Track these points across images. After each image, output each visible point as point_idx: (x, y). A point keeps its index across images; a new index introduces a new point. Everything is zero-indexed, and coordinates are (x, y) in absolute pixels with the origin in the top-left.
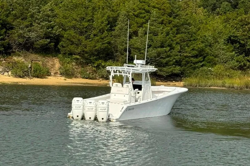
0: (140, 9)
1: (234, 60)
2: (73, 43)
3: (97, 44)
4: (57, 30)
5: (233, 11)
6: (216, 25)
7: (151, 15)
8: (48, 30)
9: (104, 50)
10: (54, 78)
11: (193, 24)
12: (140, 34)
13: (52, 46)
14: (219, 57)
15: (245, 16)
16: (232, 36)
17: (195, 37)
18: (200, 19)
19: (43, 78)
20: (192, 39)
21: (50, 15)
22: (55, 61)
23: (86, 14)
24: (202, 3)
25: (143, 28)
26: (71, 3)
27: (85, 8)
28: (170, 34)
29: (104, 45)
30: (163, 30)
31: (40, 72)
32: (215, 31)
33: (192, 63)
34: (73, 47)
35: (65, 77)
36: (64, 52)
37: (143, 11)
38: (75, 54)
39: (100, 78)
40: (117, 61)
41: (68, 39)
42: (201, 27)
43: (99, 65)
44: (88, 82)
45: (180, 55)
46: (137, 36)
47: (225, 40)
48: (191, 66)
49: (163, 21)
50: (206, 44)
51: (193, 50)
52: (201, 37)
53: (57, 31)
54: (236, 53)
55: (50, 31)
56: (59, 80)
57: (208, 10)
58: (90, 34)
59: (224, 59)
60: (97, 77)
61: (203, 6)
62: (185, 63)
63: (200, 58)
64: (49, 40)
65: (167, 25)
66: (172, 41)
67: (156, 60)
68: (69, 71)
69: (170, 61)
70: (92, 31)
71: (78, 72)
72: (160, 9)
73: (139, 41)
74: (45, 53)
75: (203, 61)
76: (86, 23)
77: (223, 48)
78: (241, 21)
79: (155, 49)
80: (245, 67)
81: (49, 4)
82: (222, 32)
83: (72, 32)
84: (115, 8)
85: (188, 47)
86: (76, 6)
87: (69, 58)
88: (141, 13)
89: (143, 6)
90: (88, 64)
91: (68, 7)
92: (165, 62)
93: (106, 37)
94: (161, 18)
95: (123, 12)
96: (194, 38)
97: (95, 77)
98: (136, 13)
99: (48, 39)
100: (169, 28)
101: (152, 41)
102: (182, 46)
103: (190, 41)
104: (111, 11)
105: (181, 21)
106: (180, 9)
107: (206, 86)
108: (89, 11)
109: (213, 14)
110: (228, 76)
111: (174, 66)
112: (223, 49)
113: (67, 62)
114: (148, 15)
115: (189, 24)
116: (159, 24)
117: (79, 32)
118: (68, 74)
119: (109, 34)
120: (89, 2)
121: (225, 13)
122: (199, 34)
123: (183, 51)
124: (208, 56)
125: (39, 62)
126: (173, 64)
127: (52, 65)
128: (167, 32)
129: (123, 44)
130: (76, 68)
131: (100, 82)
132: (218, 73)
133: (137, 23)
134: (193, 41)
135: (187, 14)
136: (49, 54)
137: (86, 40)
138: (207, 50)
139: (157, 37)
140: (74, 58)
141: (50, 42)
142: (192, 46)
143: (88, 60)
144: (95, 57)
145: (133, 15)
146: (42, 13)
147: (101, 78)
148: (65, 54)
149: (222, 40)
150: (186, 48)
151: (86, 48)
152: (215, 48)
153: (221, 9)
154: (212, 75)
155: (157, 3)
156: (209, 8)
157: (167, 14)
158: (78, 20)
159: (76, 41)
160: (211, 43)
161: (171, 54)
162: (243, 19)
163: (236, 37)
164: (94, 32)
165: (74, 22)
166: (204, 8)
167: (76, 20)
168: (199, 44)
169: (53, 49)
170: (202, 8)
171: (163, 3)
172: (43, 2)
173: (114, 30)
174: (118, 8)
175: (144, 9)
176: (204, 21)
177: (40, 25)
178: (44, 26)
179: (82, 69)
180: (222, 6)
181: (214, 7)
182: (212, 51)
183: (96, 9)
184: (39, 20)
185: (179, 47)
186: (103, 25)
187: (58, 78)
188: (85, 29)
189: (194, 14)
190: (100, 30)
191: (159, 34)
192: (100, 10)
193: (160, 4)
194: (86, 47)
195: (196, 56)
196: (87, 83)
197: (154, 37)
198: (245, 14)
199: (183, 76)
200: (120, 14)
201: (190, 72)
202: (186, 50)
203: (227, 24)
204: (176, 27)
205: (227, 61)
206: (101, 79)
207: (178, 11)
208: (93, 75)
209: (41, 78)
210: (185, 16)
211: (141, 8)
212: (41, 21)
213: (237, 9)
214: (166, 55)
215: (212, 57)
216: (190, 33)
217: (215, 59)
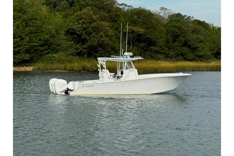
1: (73, 48)
5: (70, 8)
6: (58, 19)
11: (39, 19)
14: (60, 46)
15: (80, 12)
16: (70, 29)
17: (40, 29)
18: (44, 15)
20: (38, 31)
24: (45, 2)
28: (19, 27)
32: (56, 24)
33: (39, 51)
42: (45, 21)
45: (29, 45)
47: (65, 31)
48: (38, 53)
50: (50, 35)
51: (40, 40)
52: (46, 30)
54: (74, 42)
57: (50, 8)
59: (65, 47)
61: (46, 4)
62: (33, 51)
63: (46, 47)
66: (22, 33)
69: (21, 50)
75: (48, 49)
77: (64, 38)
78: (77, 16)
80: (82, 53)
82: (62, 25)
85: (36, 38)
92: (16, 50)
96: (40, 31)
100: (19, 22)
102: (31, 37)
105: (29, 16)
107: (51, 70)
109: (54, 11)
110: (69, 61)
111: (24, 54)
115: (36, 19)
121: (64, 10)
122: (44, 27)
123: (32, 41)
124: (52, 45)
126: (23, 52)
128: (17, 26)
132: (61, 59)
134: (39, 33)
135: (33, 11)
138: (51, 40)
142: (38, 37)
149: (63, 32)
150: (34, 39)
152: (57, 38)
153: (60, 6)
154: (56, 60)
156: (51, 6)
160: (54, 34)
162: (79, 14)
163: (74, 29)
166: (47, 6)
168: (45, 35)
170: (45, 6)
176: (48, 17)
180: (61, 4)
181: (55, 5)
182: (54, 41)
185: (28, 39)
189: (39, 10)
195: (42, 46)
199: (32, 62)
201: (37, 59)
202: (34, 41)
203: (66, 19)
204: (25, 21)
205: (67, 49)
207: (26, 8)
213: (73, 7)
214: (18, 45)
215: (55, 46)
216: (37, 27)
217: (58, 47)
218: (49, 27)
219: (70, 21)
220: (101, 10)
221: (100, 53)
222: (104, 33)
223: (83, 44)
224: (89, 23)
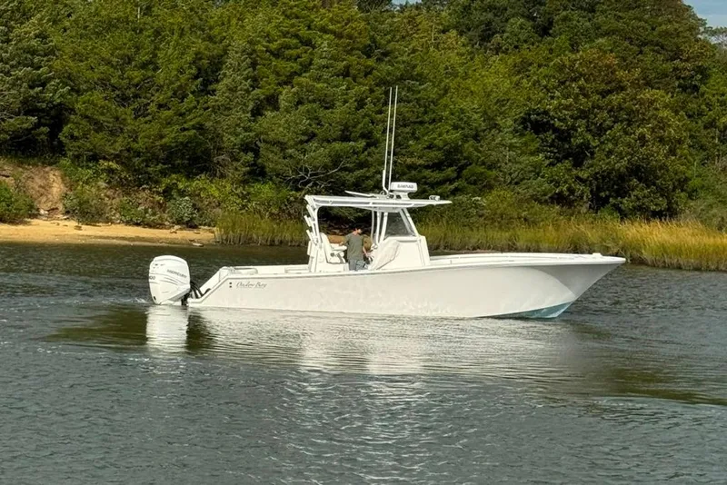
0: (285, 36)
1: (543, 177)
2: (99, 127)
3: (166, 131)
4: (55, 91)
5: (538, 42)
6: (491, 80)
7: (316, 50)
8: (32, 92)
9: (185, 145)
10: (48, 222)
11: (431, 76)
12: (283, 104)
13: (43, 137)
14: (500, 167)
15: (573, 56)
16: (535, 110)
17: (434, 112)
18: (448, 63)
19: (17, 224)
20: (426, 118)
21: (37, 51)
22: (51, 176)
23: (138, 48)
24: (453, 20)
25: (293, 87)
26: (94, 16)
27: (134, 30)
28: (366, 104)
29: (186, 133)
30: (347, 94)
31: (8, 205)
32: (489, 95)
33: (426, 183)
34: (102, 139)
35: (79, 222)
36: (76, 153)
37: (295, 41)
38: (105, 159)
39: (173, 223)
40: (223, 176)
41: (87, 117)
42: (451, 85)
43: (172, 189)
44: (141, 235)
45: (395, 162)
46: (276, 108)
47: (515, 121)
49: (347, 68)
50: (467, 131)
51: (429, 147)
52: (452, 114)
53: (55, 93)
54: (546, 158)
55: (37, 93)
56: (60, 228)
57: (470, 40)
58: (149, 104)
59: (515, 175)
60: (167, 220)
61: (455, 27)
63: (450, 172)
64: (34, 119)
65: (358, 80)
66: (373, 123)
67: (328, 176)
68: (91, 206)
69: (368, 178)
70: (153, 95)
71: (115, 207)
72: (339, 36)
73: (283, 121)
74: (23, 154)
75: (458, 178)
76: (136, 73)
77: (511, 144)
78: (561, 68)
79: (325, 144)
81: (34, 20)
82: (508, 100)
83: (98, 96)
84: (216, 31)
85: (417, 139)
86: (110, 26)
87: (88, 168)
88: (288, 47)
89: (293, 26)
90: (140, 186)
91: (88, 26)
92: (353, 180)
93: (190, 111)
94: (344, 60)
95: (239, 43)
96: (433, 116)
97: (160, 222)
98: (274, 46)
99: (33, 116)
100: (364, 88)
101: (318, 124)
102: (400, 138)
103: (422, 123)
104: (204, 40)
105: (398, 68)
106: (394, 36)
107: (463, 248)
108: (146, 39)
109: (482, 50)
110: (525, 220)
112: (511, 147)
113: (85, 178)
114: (305, 52)
115: (421, 78)
116: (338, 76)
117: (118, 95)
118: (85, 212)
119: (198, 102)
120: (145, 14)
121: (516, 47)
122: (446, 106)
123: (403, 151)
124: (470, 164)
125: (7, 180)
127: (43, 187)
128: (359, 99)
129: (239, 130)
130: (108, 197)
131: (174, 236)
132: (498, 212)
133: (278, 74)
134: (430, 123)
135: (414, 51)
136: (33, 157)
137: (136, 118)
138: (469, 147)
139: (332, 113)
140: (103, 167)
141: (37, 126)
142: (426, 138)
143: (142, 174)
144: (160, 166)
145: (267, 51)
146: (15, 44)
147: (178, 224)
148: (77, 157)
149: (510, 122)
150: (411, 142)
151: (135, 140)
152: (489, 143)
153: (505, 35)
154: (481, 216)
155: (331, 20)
156: (473, 34)
157: (358, 49)
158: (114, 63)
159: (108, 122)
160: (479, 129)
161: (369, 159)
162: (567, 63)
163: (546, 113)
164: (160, 98)
165: (103, 68)
166: (461, 33)
167: (109, 63)
168: (448, 132)
169: (46, 143)
170: (453, 33)
171: (349, 21)
172: (18, 15)
173: (214, 91)
174: (226, 32)
175: (296, 36)
176: (461, 70)
177: (11, 75)
178: (21, 79)
179: (125, 198)
180: (508, 29)
181: (487, 30)
182: (480, 152)
183: (163, 34)
184: (7, 63)
186: (183, 78)
187: (58, 224)
188: (133, 90)
189: (432, 49)
190: (175, 94)
191: (338, 104)
192: (175, 37)
193: (339, 22)
194: (137, 137)
195: (438, 166)
196: (138, 239)
197: (322, 113)
198: (570, 51)
200: (230, 48)
201: (421, 209)
202: (411, 149)
203: (523, 78)
204: (384, 84)
205: (522, 180)
206: (176, 227)
207: (389, 42)
208: (154, 214)
209: (12, 222)
210: (408, 55)
211: (288, 33)
212: (12, 66)
213: (549, 38)
214: (357, 161)
215: (481, 169)
216: (422, 102)
217: (490, 173)
218: (464, 105)
219: (534, 85)
220: (646, 49)
221: (636, 196)
222: (653, 130)
223: (578, 164)
224: (601, 93)
